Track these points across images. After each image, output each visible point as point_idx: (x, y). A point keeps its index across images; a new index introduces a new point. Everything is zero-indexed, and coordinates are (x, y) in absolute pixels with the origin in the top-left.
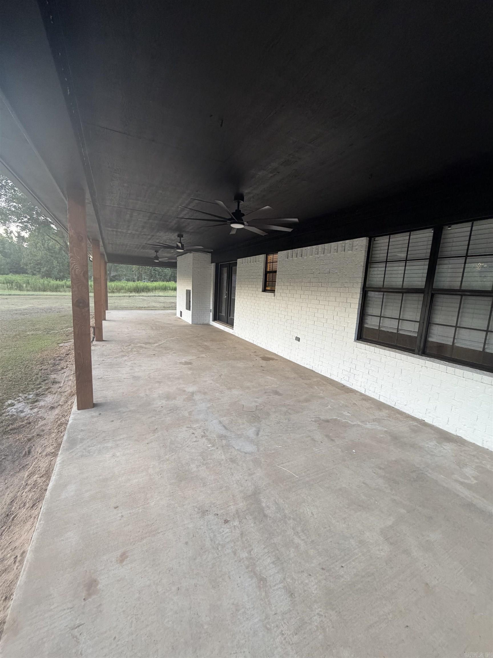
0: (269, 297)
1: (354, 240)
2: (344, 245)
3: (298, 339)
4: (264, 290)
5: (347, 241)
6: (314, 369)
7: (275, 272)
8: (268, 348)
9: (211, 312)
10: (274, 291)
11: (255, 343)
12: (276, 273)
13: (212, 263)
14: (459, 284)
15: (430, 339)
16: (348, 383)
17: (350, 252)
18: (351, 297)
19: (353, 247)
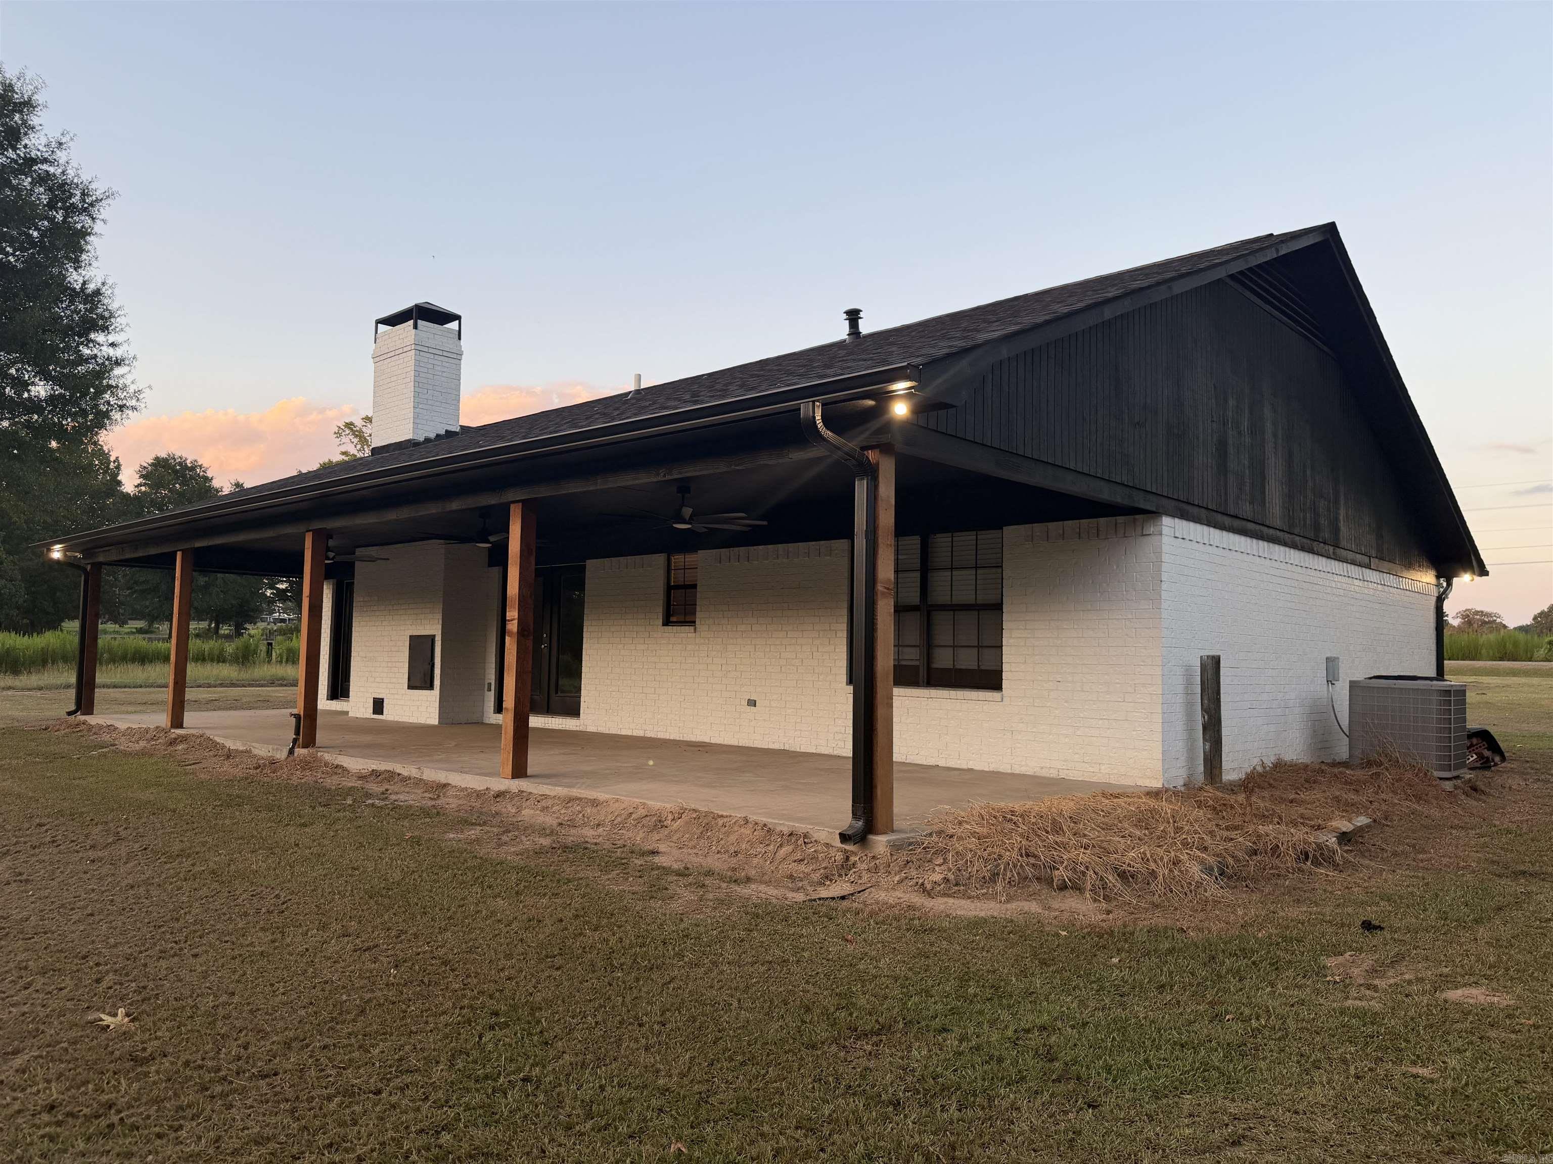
0: (683, 635)
1: (833, 541)
2: (818, 547)
3: (752, 703)
4: (667, 622)
5: (822, 542)
6: (787, 747)
7: (694, 586)
8: (685, 735)
9: (489, 690)
10: (694, 622)
11: (649, 735)
12: (696, 588)
13: (491, 565)
14: (949, 598)
15: (935, 666)
16: (844, 750)
17: (829, 558)
18: (835, 621)
19: (831, 550)
